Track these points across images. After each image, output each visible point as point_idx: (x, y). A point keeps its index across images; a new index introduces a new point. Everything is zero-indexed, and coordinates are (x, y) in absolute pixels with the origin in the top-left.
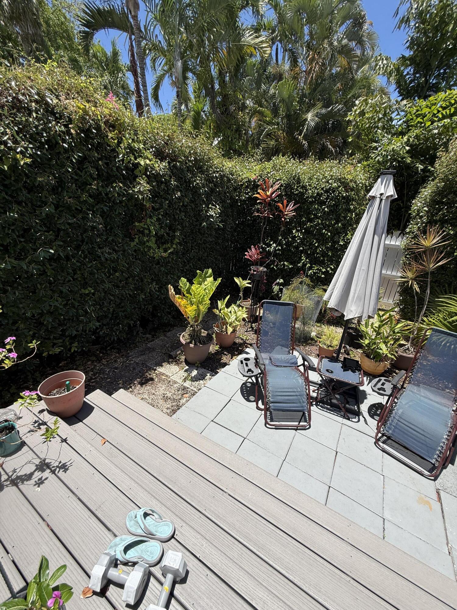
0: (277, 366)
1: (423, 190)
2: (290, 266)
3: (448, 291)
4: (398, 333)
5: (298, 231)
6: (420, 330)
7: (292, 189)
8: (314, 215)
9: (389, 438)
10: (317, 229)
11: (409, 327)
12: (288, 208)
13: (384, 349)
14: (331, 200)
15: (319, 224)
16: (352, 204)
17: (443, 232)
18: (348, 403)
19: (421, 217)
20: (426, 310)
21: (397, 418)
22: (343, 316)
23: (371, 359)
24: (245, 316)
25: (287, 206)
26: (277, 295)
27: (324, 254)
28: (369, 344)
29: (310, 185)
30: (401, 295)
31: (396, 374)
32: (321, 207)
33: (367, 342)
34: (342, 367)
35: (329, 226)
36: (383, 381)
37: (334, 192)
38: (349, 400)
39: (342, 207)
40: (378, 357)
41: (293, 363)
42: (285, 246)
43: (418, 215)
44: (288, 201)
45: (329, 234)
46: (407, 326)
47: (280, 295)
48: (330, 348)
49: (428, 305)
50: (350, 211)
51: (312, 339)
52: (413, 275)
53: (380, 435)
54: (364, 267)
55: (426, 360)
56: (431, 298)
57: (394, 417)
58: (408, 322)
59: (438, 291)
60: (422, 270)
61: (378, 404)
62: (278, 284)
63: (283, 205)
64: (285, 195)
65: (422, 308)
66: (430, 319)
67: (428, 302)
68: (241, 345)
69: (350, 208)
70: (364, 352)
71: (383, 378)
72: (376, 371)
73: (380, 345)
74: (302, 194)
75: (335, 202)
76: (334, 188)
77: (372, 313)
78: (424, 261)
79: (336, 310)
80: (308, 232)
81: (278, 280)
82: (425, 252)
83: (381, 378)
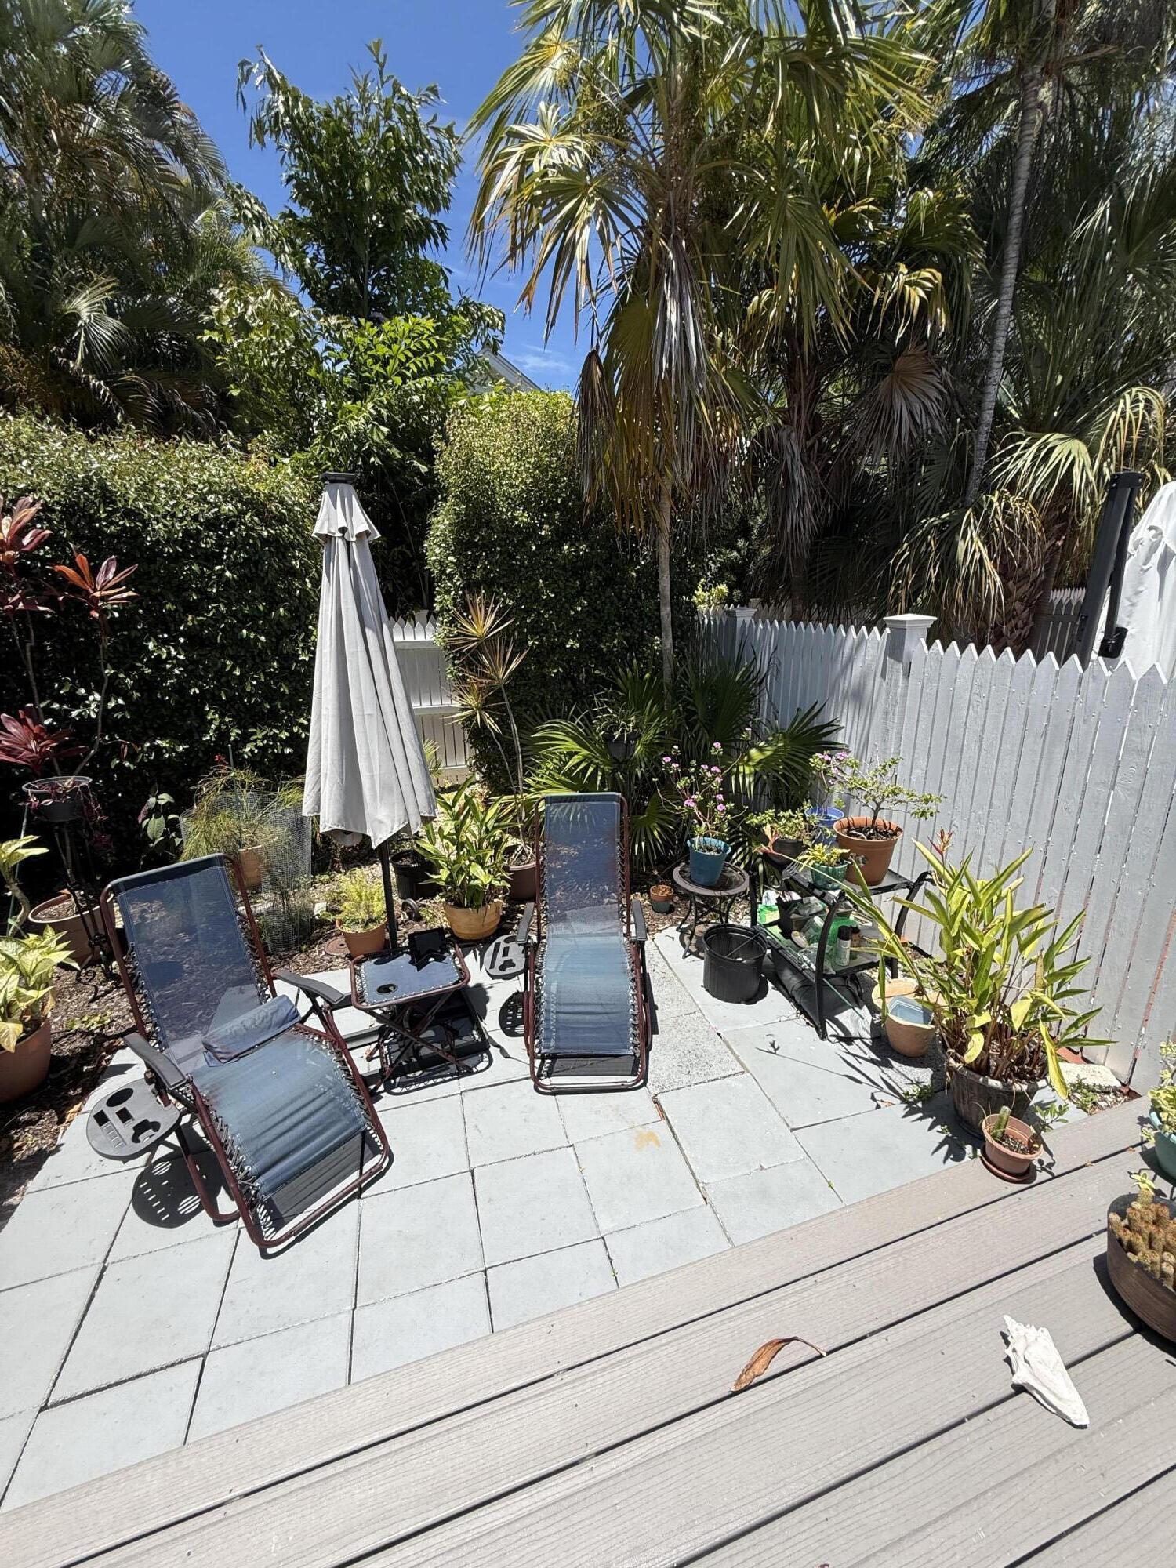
0: (239, 1056)
1: (434, 520)
2: (181, 749)
3: (545, 717)
4: (494, 828)
5: (164, 643)
6: (528, 805)
7: (92, 519)
8: (197, 591)
9: (554, 1057)
10: (222, 630)
11: (509, 808)
12: (100, 579)
13: (481, 877)
14: (233, 547)
15: (224, 617)
16: (295, 558)
17: (496, 602)
18: (456, 1035)
19: (450, 577)
20: (524, 763)
21: (553, 1007)
22: (366, 839)
23: (467, 907)
24: (61, 956)
25: (94, 571)
26: (167, 842)
27: (270, 695)
28: (450, 876)
29: (151, 509)
30: (474, 745)
31: (522, 912)
32: (212, 569)
33: (444, 874)
34: (412, 963)
35: (254, 619)
36: (503, 945)
37: (232, 526)
38: (456, 1025)
39: (270, 565)
40: (476, 897)
41: (284, 1022)
42: (136, 695)
43: (443, 572)
44: (90, 559)
45: (263, 638)
46: (506, 805)
47: (178, 841)
48: (373, 926)
49: (523, 752)
50: (293, 573)
51: (322, 923)
52: (477, 699)
53: (538, 1063)
54: (370, 709)
55: (558, 859)
56: (524, 736)
57: (548, 1011)
58: (505, 797)
59: (530, 720)
60: (490, 686)
61: (511, 998)
62: (157, 811)
63: (78, 571)
64: (76, 538)
65: (516, 760)
66: (536, 779)
67: (522, 745)
68: (85, 1055)
69: (293, 567)
70: (449, 899)
71: (501, 939)
72: (487, 928)
73: (471, 870)
74: (136, 536)
75: (246, 552)
76: (228, 518)
77: (428, 809)
78: (484, 666)
79: (347, 833)
80: (196, 640)
81: (152, 800)
82: (479, 648)
83: (497, 941)
